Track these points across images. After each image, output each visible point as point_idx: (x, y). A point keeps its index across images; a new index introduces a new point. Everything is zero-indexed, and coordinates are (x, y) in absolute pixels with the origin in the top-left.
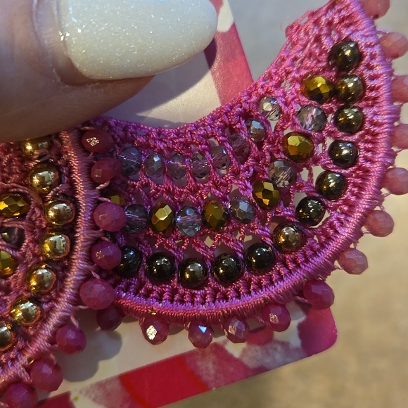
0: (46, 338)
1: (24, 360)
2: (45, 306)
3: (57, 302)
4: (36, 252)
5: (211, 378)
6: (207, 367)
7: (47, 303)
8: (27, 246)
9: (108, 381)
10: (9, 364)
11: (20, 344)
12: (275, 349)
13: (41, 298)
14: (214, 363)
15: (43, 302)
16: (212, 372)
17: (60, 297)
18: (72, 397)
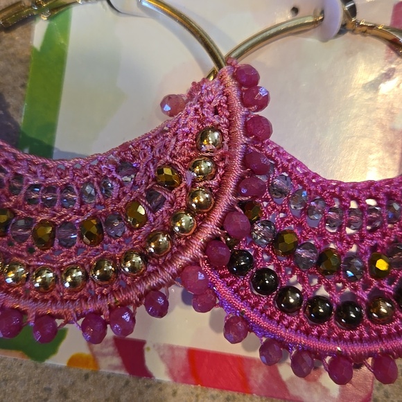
0: (138, 293)
1: (112, 301)
2: (150, 268)
3: (162, 270)
4: (166, 221)
5: (256, 386)
6: (258, 376)
7: (153, 265)
8: (162, 213)
9: (179, 348)
10: (99, 297)
11: (115, 287)
12: (316, 389)
13: (150, 259)
14: (264, 376)
15: (150, 263)
16: (260, 381)
17: (166, 266)
18: (146, 346)
